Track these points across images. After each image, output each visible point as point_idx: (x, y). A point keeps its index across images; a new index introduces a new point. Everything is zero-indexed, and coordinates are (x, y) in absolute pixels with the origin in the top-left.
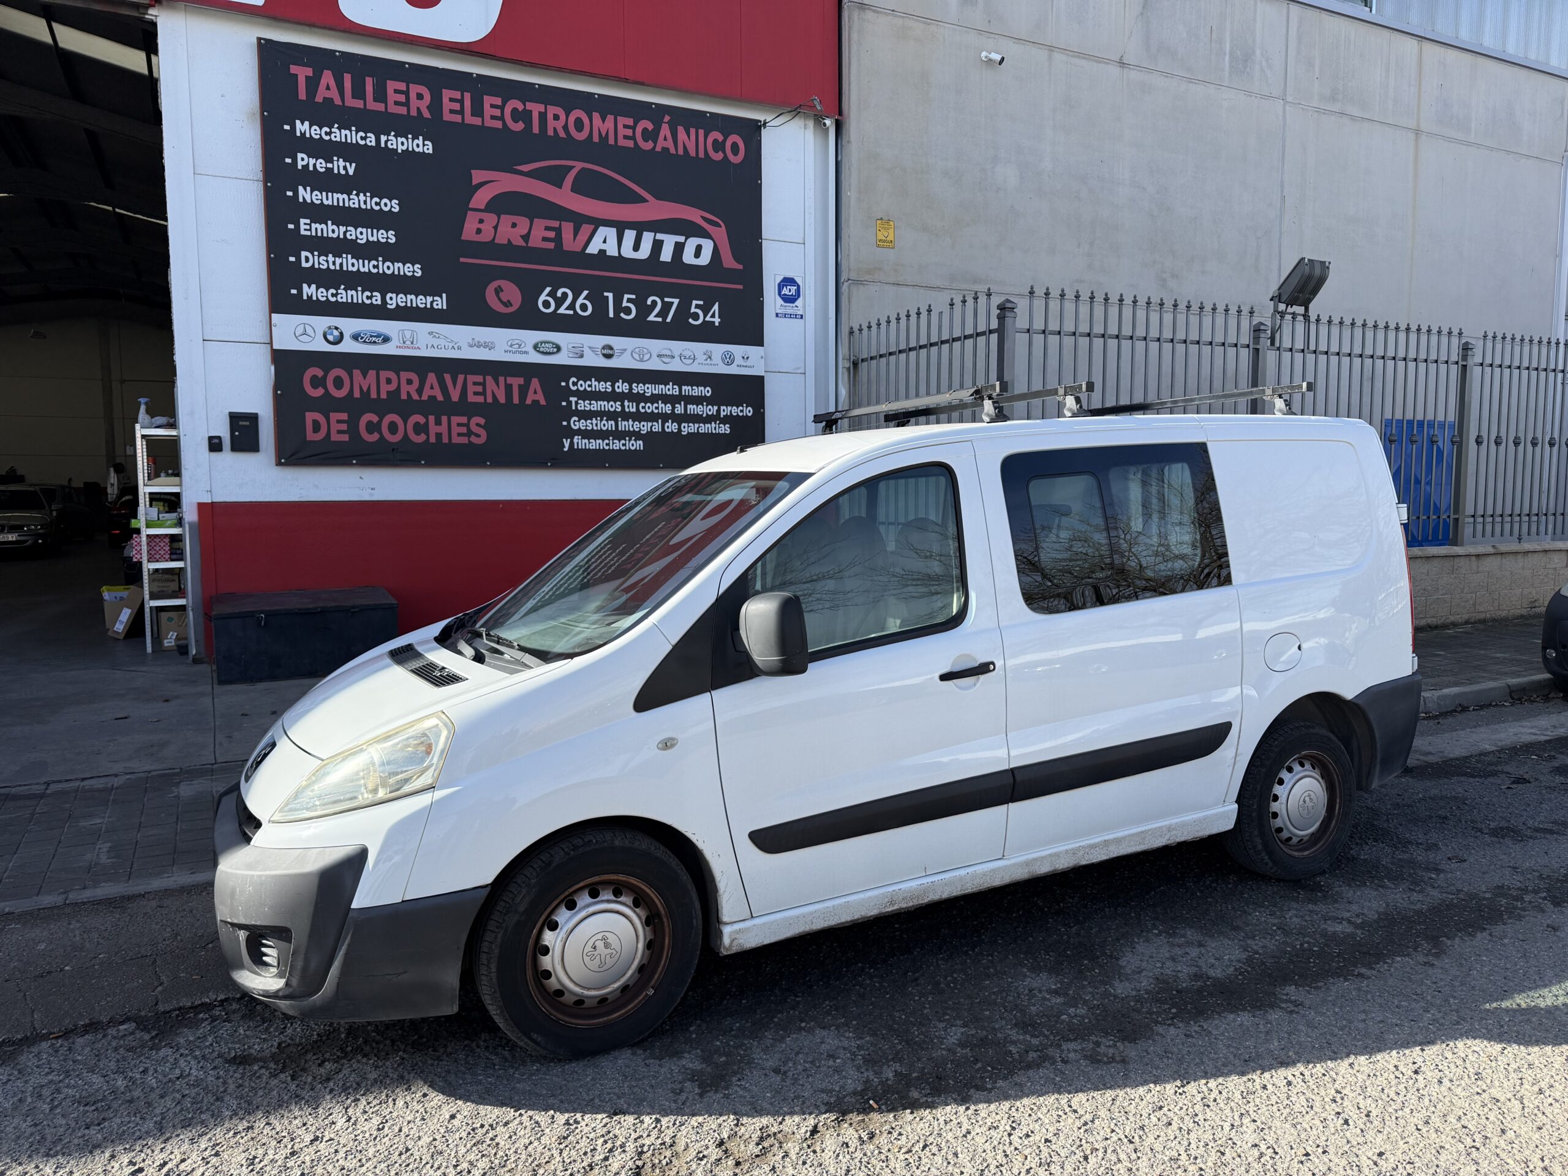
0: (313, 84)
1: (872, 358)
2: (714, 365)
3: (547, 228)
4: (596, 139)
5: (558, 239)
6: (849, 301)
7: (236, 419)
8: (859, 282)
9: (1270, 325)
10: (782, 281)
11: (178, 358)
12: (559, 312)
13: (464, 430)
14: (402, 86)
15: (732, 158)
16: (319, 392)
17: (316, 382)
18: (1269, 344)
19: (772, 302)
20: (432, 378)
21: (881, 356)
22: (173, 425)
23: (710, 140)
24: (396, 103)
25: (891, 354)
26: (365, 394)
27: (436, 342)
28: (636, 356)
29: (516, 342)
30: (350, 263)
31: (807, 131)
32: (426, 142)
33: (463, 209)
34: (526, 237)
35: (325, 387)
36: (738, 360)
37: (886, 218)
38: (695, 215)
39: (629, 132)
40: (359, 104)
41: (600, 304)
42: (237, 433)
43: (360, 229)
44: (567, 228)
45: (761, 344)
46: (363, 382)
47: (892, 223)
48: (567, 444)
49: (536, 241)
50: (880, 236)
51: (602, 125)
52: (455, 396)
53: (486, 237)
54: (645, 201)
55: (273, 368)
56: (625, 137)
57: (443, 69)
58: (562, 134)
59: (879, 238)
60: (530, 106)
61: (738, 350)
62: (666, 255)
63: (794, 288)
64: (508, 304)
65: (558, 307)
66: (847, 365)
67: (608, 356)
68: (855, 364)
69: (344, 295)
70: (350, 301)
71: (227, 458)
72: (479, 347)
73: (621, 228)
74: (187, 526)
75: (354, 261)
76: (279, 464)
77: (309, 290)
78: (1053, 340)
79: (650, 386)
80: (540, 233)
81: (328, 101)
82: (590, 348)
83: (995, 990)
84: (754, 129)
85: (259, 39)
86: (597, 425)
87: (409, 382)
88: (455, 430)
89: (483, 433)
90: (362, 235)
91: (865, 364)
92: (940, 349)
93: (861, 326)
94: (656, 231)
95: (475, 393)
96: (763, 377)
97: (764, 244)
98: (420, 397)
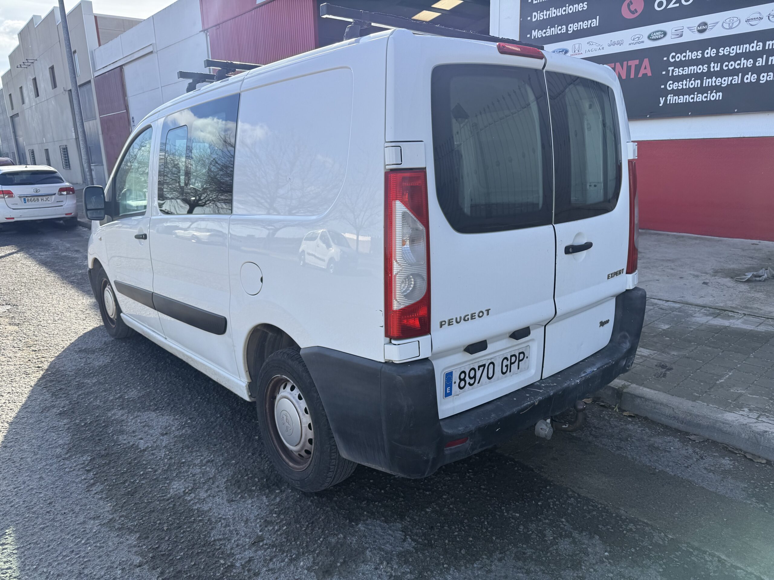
12: (668, 7)
27: (591, 48)
28: (726, 26)
29: (637, 36)
30: (553, 13)
48: (662, 101)
64: (634, 12)
65: (668, 4)
67: (702, 31)
69: (549, 32)
70: (552, 34)
72: (615, 44)
75: (555, 10)
77: (534, 33)
79: (735, 47)
82: (688, 28)
86: (686, 85)
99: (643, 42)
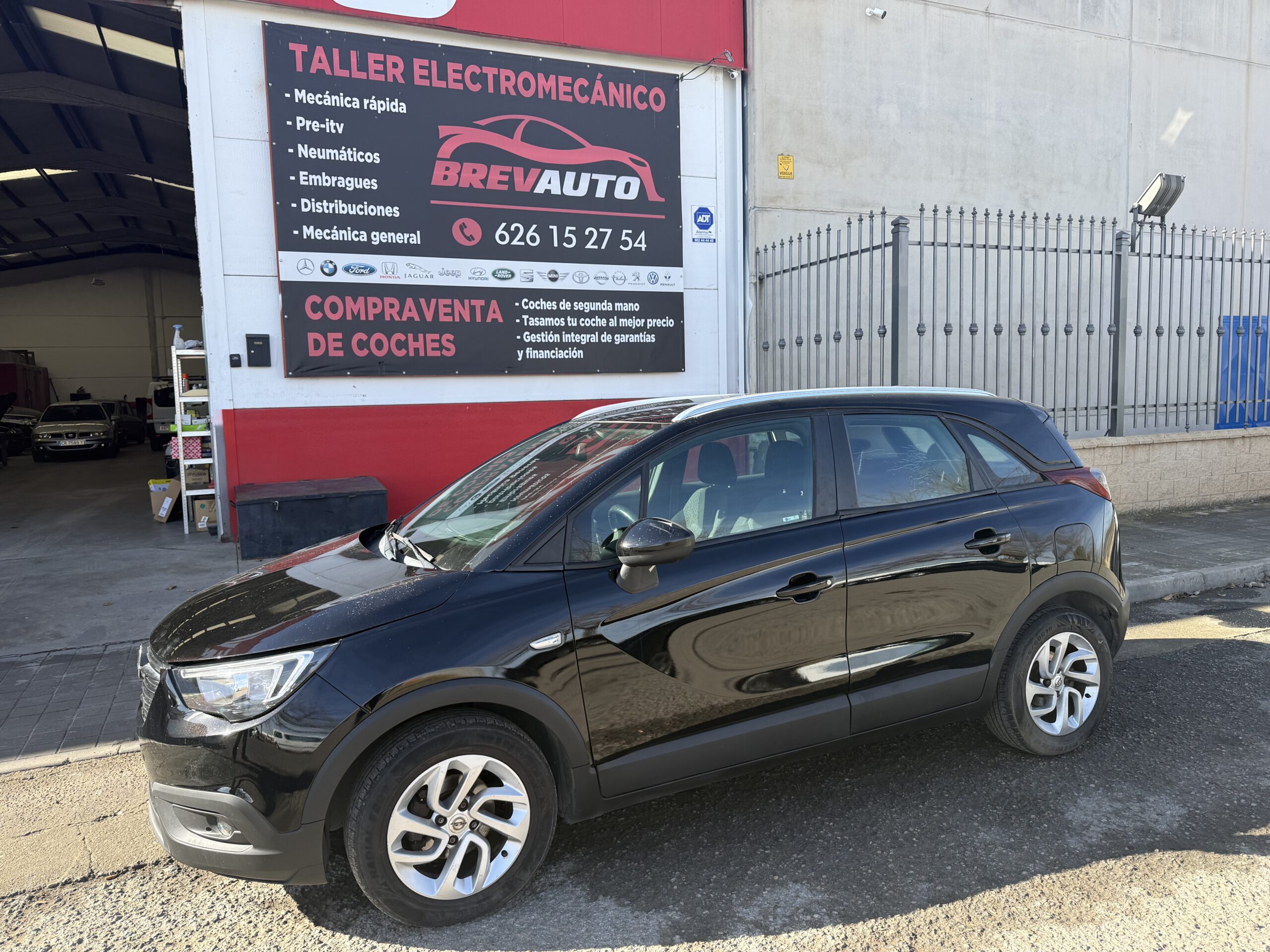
0: (308, 58)
1: (776, 274)
2: (642, 284)
3: (502, 173)
4: (541, 96)
5: (511, 182)
6: (755, 226)
7: (251, 339)
8: (763, 209)
9: (1130, 233)
10: (698, 211)
11: (204, 290)
12: (513, 243)
13: (437, 345)
14: (380, 57)
15: (655, 107)
16: (318, 316)
17: (316, 308)
18: (1130, 250)
19: (689, 229)
20: (410, 302)
21: (784, 271)
22: (201, 347)
23: (636, 93)
24: (376, 72)
25: (793, 269)
26: (356, 317)
27: (412, 272)
28: (577, 279)
29: (478, 270)
30: (341, 208)
31: (718, 82)
32: (401, 104)
33: (433, 159)
34: (484, 181)
35: (323, 312)
36: (662, 280)
37: (786, 154)
38: (623, 157)
39: (569, 89)
40: (345, 73)
41: (546, 235)
42: (252, 352)
43: (348, 179)
44: (519, 172)
45: (681, 266)
46: (353, 306)
47: (791, 158)
48: (520, 354)
49: (492, 185)
50: (781, 169)
51: (545, 84)
52: (429, 317)
53: (451, 182)
54: (584, 147)
55: (280, 296)
56: (565, 93)
57: (414, 41)
58: (513, 93)
59: (780, 171)
60: (485, 70)
61: (661, 271)
62: (601, 192)
63: (707, 217)
64: (470, 238)
65: (511, 240)
66: (754, 281)
67: (554, 280)
68: (761, 280)
69: (337, 235)
70: (341, 239)
71: (245, 370)
72: (448, 275)
73: (563, 170)
74: (214, 429)
75: (344, 205)
76: (287, 376)
77: (308, 231)
78: (942, 251)
79: (588, 304)
80: (496, 177)
81: (321, 72)
82: (539, 273)
83: (953, 844)
84: (671, 83)
85: (264, 22)
86: (545, 338)
87: (392, 306)
88: (430, 345)
89: (453, 347)
90: (350, 183)
91: (770, 279)
92: (839, 262)
93: (766, 246)
94: (592, 172)
95: (445, 314)
96: (682, 293)
97: (684, 181)
98: (401, 318)
99: (486, 279)
